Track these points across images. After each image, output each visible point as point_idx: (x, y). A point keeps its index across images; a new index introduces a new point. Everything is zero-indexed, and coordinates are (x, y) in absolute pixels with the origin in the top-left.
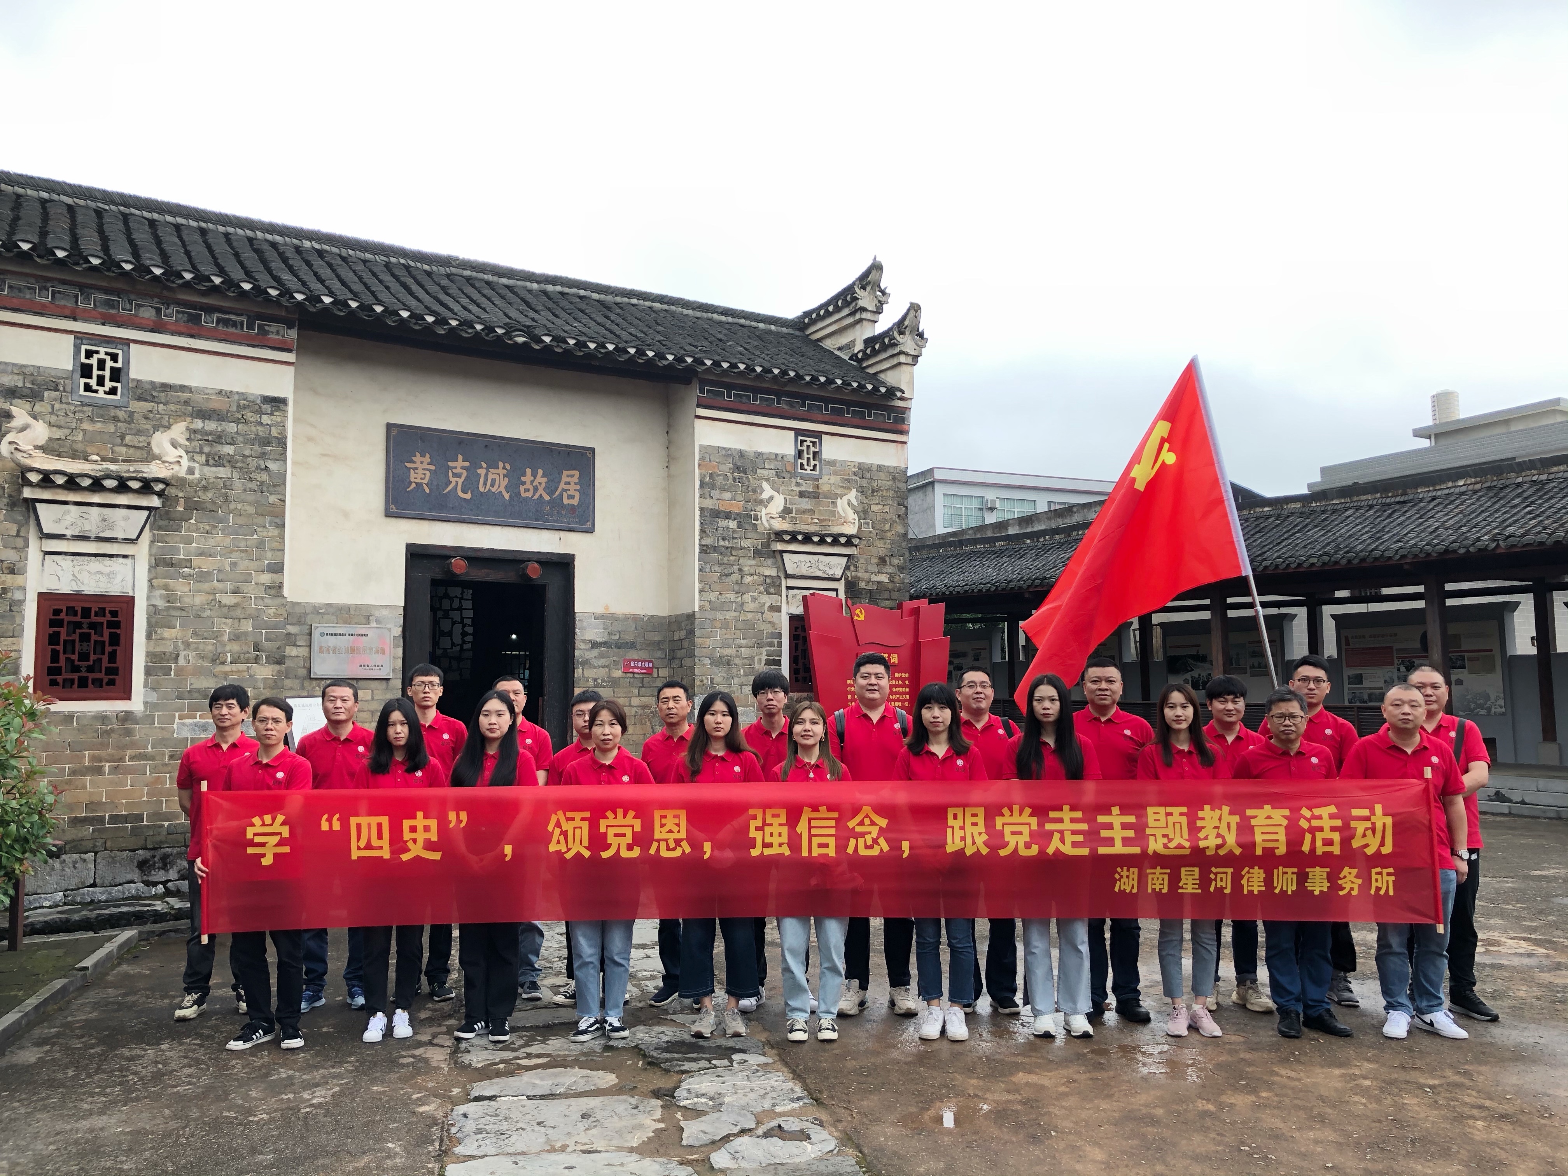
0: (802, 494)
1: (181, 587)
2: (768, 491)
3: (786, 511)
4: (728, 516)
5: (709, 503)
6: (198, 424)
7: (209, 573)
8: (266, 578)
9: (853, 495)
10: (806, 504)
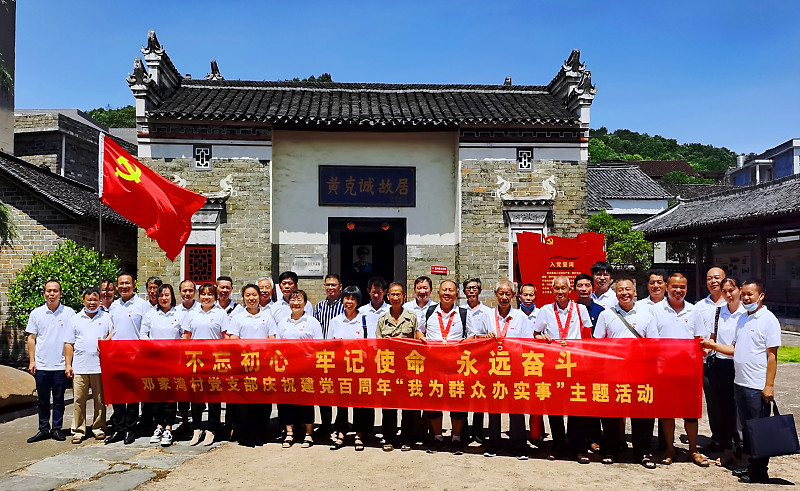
0: (520, 181)
2: (500, 180)
3: (512, 190)
4: (477, 195)
5: (467, 189)
6: (237, 174)
9: (552, 178)
10: (523, 185)
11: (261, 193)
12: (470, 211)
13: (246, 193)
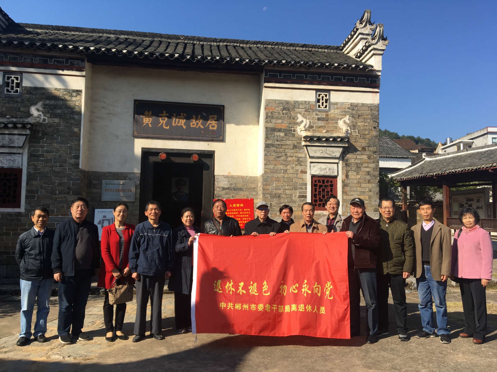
0: (319, 119)
1: (40, 165)
2: (300, 118)
3: (311, 127)
4: (280, 130)
5: (270, 125)
7: (51, 160)
8: (72, 161)
9: (347, 118)
10: (321, 123)
11: (73, 121)
12: (273, 145)
13: (57, 120)
